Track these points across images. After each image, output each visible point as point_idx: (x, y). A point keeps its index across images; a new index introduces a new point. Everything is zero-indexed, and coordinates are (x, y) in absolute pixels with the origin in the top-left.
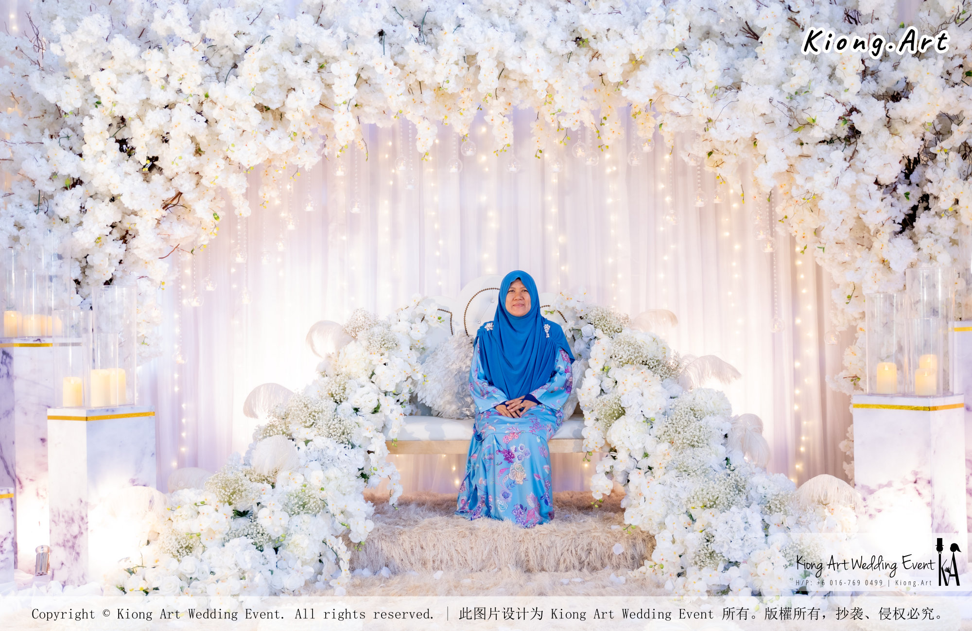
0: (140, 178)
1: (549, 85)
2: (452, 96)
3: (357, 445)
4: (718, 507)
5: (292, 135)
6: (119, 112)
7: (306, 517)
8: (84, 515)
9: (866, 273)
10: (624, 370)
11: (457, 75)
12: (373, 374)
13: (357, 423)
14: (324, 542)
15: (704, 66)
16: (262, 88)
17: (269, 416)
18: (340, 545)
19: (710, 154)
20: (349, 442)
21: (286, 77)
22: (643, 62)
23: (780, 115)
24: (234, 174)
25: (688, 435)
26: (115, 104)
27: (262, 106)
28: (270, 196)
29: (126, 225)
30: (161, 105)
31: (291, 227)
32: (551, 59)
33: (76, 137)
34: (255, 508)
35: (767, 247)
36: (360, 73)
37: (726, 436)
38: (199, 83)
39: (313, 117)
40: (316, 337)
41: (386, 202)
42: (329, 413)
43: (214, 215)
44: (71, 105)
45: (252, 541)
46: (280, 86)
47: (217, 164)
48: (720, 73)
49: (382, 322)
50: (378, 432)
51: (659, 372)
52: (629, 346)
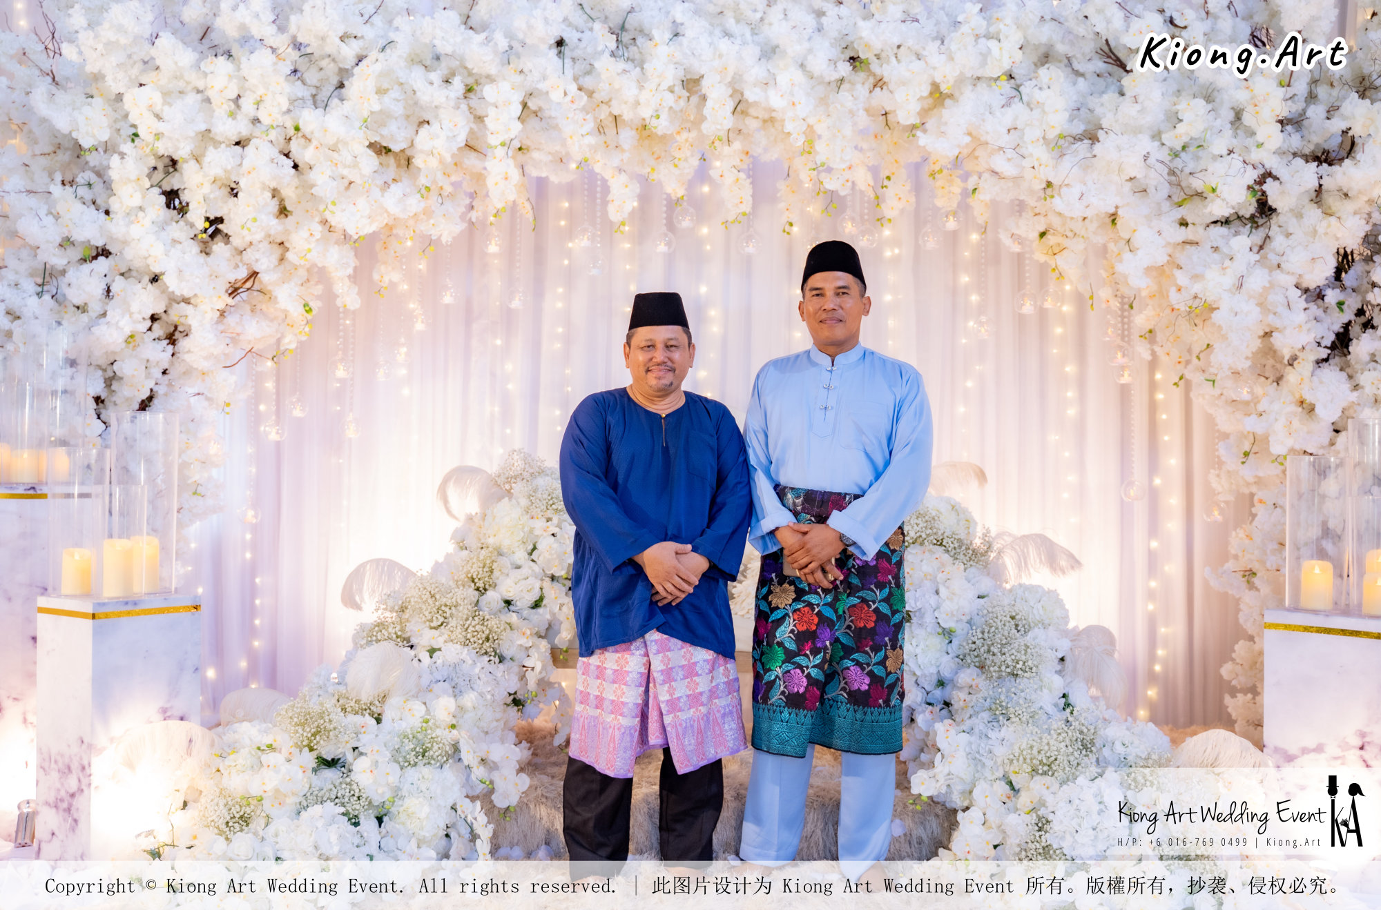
0: (195, 248)
1: (809, 126)
2: (664, 139)
3: (508, 658)
4: (1056, 774)
5: (423, 191)
6: (164, 148)
7: (426, 771)
8: (85, 763)
9: (1276, 420)
11: (671, 108)
12: (534, 549)
13: (509, 624)
14: (454, 808)
15: (1043, 104)
16: (378, 119)
17: (377, 610)
18: (477, 814)
19: (1043, 235)
20: (496, 653)
21: (416, 103)
22: (951, 96)
23: (1157, 179)
24: (337, 246)
25: (1009, 659)
26: (158, 136)
27: (381, 146)
28: (390, 279)
29: (174, 317)
30: (229, 140)
31: (419, 326)
32: (813, 88)
33: (102, 185)
34: (350, 756)
35: (1123, 376)
36: (527, 100)
37: (1062, 659)
38: (285, 109)
39: (456, 164)
40: (451, 489)
41: (559, 290)
42: (465, 610)
43: (304, 306)
44: (94, 136)
45: (342, 810)
46: (407, 117)
47: (310, 230)
48: (1067, 115)
49: (550, 469)
50: (540, 637)
51: (961, 556)
52: (918, 518)
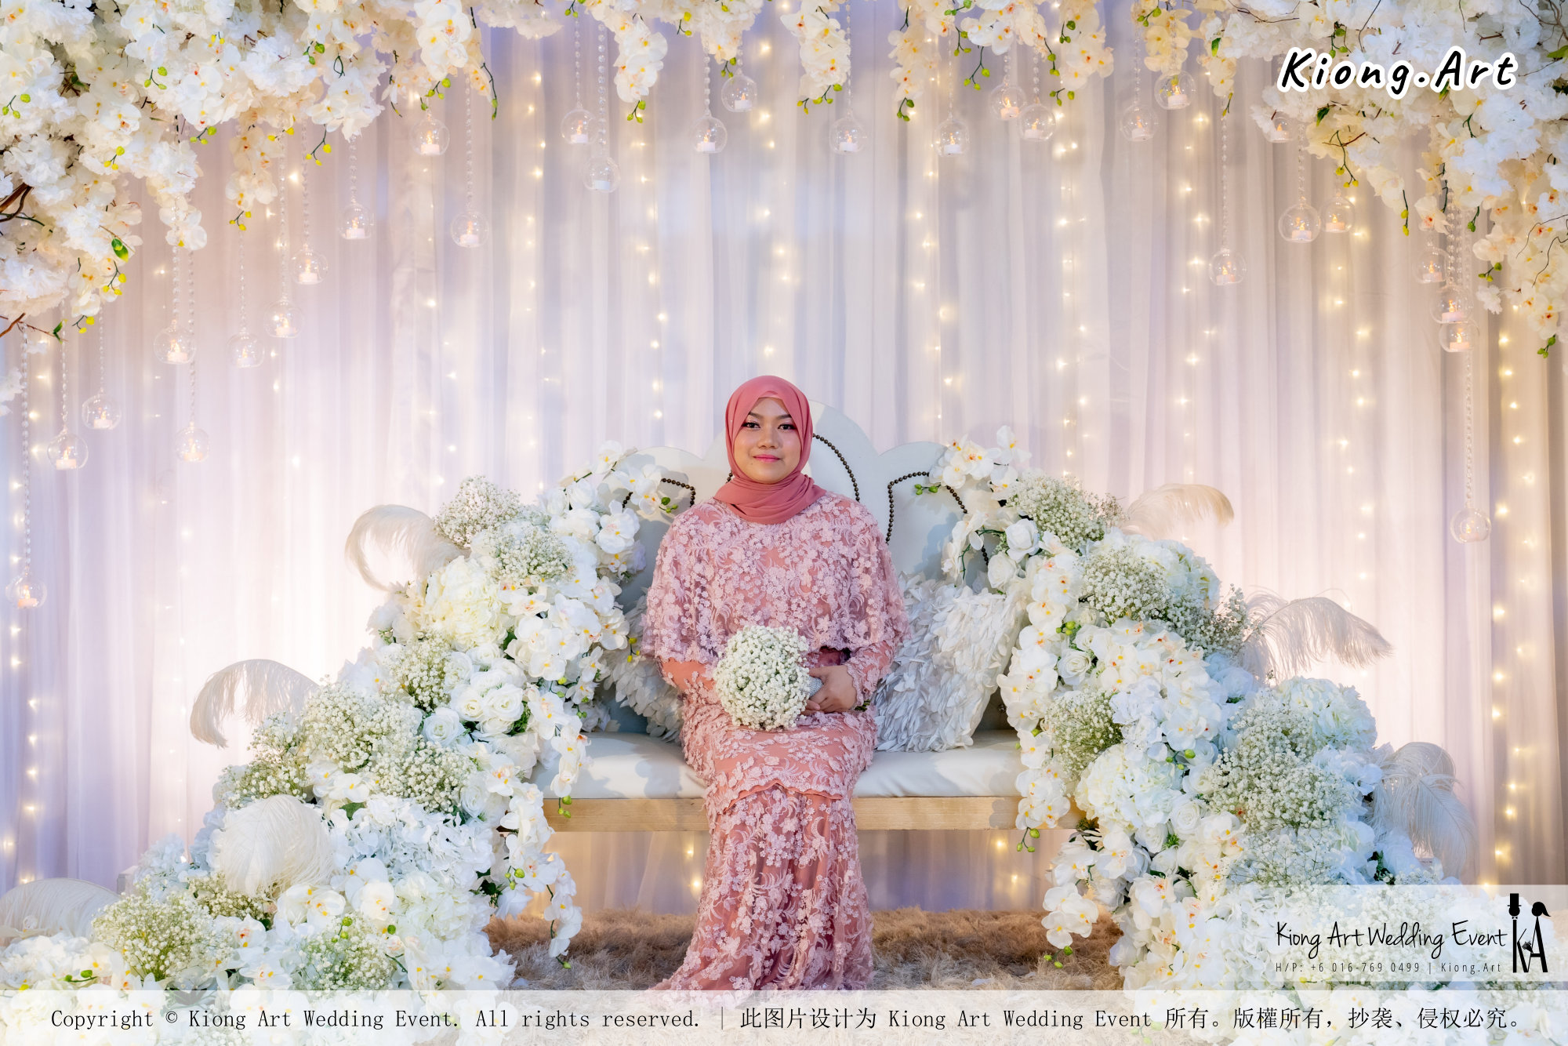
3: (475, 815)
5: (311, 51)
10: (1114, 633)
12: (511, 637)
13: (474, 761)
17: (255, 744)
19: (1323, 113)
20: (455, 808)
24: (165, 143)
25: (1286, 798)
28: (255, 201)
31: (308, 276)
34: (223, 986)
35: (1455, 340)
37: (1368, 798)
40: (369, 547)
41: (530, 220)
42: (405, 738)
43: (113, 244)
47: (120, 116)
49: (528, 508)
50: (524, 780)
51: (1198, 636)
52: (1127, 575)
